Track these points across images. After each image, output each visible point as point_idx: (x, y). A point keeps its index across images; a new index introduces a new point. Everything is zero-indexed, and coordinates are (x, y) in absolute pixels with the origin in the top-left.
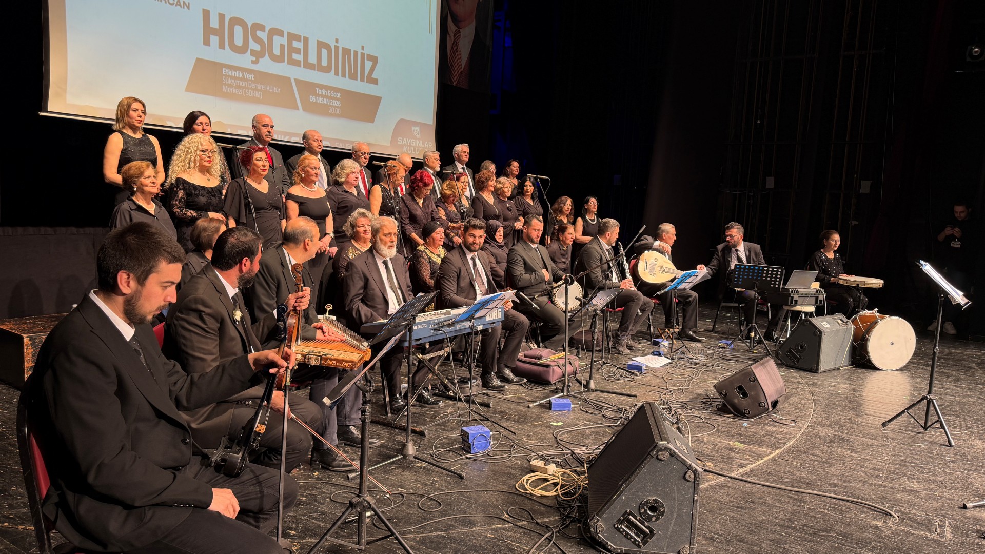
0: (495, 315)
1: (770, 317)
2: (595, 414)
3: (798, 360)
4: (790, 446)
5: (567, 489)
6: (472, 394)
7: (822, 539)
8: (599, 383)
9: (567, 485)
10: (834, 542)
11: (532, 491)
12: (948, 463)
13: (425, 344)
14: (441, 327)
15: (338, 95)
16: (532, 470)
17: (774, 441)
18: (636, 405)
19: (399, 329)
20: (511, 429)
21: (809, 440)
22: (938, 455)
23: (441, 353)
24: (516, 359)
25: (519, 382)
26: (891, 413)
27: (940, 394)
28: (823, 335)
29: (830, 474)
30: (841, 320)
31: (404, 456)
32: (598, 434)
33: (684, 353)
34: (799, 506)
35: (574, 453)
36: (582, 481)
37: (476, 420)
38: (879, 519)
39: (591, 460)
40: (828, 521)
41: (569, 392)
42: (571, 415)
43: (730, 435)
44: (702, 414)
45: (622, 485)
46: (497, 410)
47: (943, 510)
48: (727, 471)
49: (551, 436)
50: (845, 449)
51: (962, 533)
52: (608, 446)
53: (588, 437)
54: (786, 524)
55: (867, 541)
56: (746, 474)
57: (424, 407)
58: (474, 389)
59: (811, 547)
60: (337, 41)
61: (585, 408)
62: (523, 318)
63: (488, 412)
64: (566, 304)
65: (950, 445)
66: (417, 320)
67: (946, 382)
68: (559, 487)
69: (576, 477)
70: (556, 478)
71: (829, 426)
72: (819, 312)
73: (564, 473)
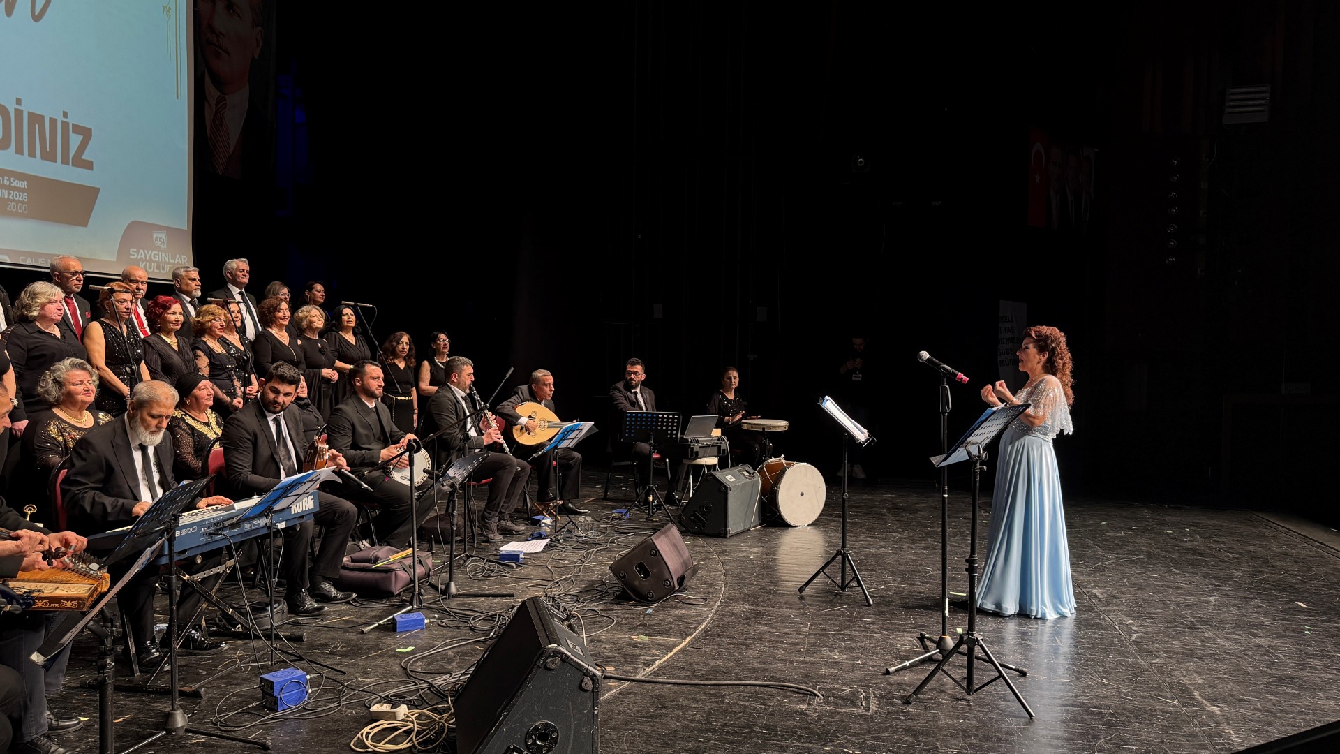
0: (305, 504)
1: (670, 475)
2: (459, 628)
3: (704, 524)
4: (702, 630)
5: (425, 736)
6: (275, 625)
7: (745, 737)
8: (463, 584)
9: (427, 730)
10: (758, 738)
11: (376, 747)
12: (868, 626)
13: (194, 557)
14: (220, 529)
15: (23, 184)
16: (375, 717)
17: (683, 627)
18: (514, 607)
19: (152, 537)
20: (338, 668)
21: (723, 620)
22: (857, 617)
23: (220, 569)
24: (340, 567)
25: (345, 598)
26: (807, 576)
27: (855, 548)
28: (729, 491)
29: (748, 657)
30: (747, 471)
31: (169, 732)
32: (464, 654)
33: (571, 532)
34: (717, 702)
35: (432, 686)
36: (447, 721)
37: (285, 661)
38: (803, 702)
39: (457, 691)
40: (750, 714)
41: (420, 602)
42: (425, 635)
43: (632, 628)
44: (597, 606)
45: (502, 712)
46: (315, 644)
47: (866, 680)
48: (632, 673)
49: (397, 668)
50: (762, 625)
51: (887, 702)
52: (480, 666)
53: (450, 661)
54: (704, 726)
55: (793, 730)
56: (654, 673)
57: (195, 654)
58: (276, 618)
59: (733, 750)
60: (19, 102)
61: (445, 622)
62: (348, 505)
63: (299, 648)
64: (411, 480)
65: (869, 605)
66: (182, 522)
67: (859, 533)
68: (414, 734)
69: (436, 716)
70: (408, 723)
71: (742, 600)
72: (723, 464)
73: (421, 715)
